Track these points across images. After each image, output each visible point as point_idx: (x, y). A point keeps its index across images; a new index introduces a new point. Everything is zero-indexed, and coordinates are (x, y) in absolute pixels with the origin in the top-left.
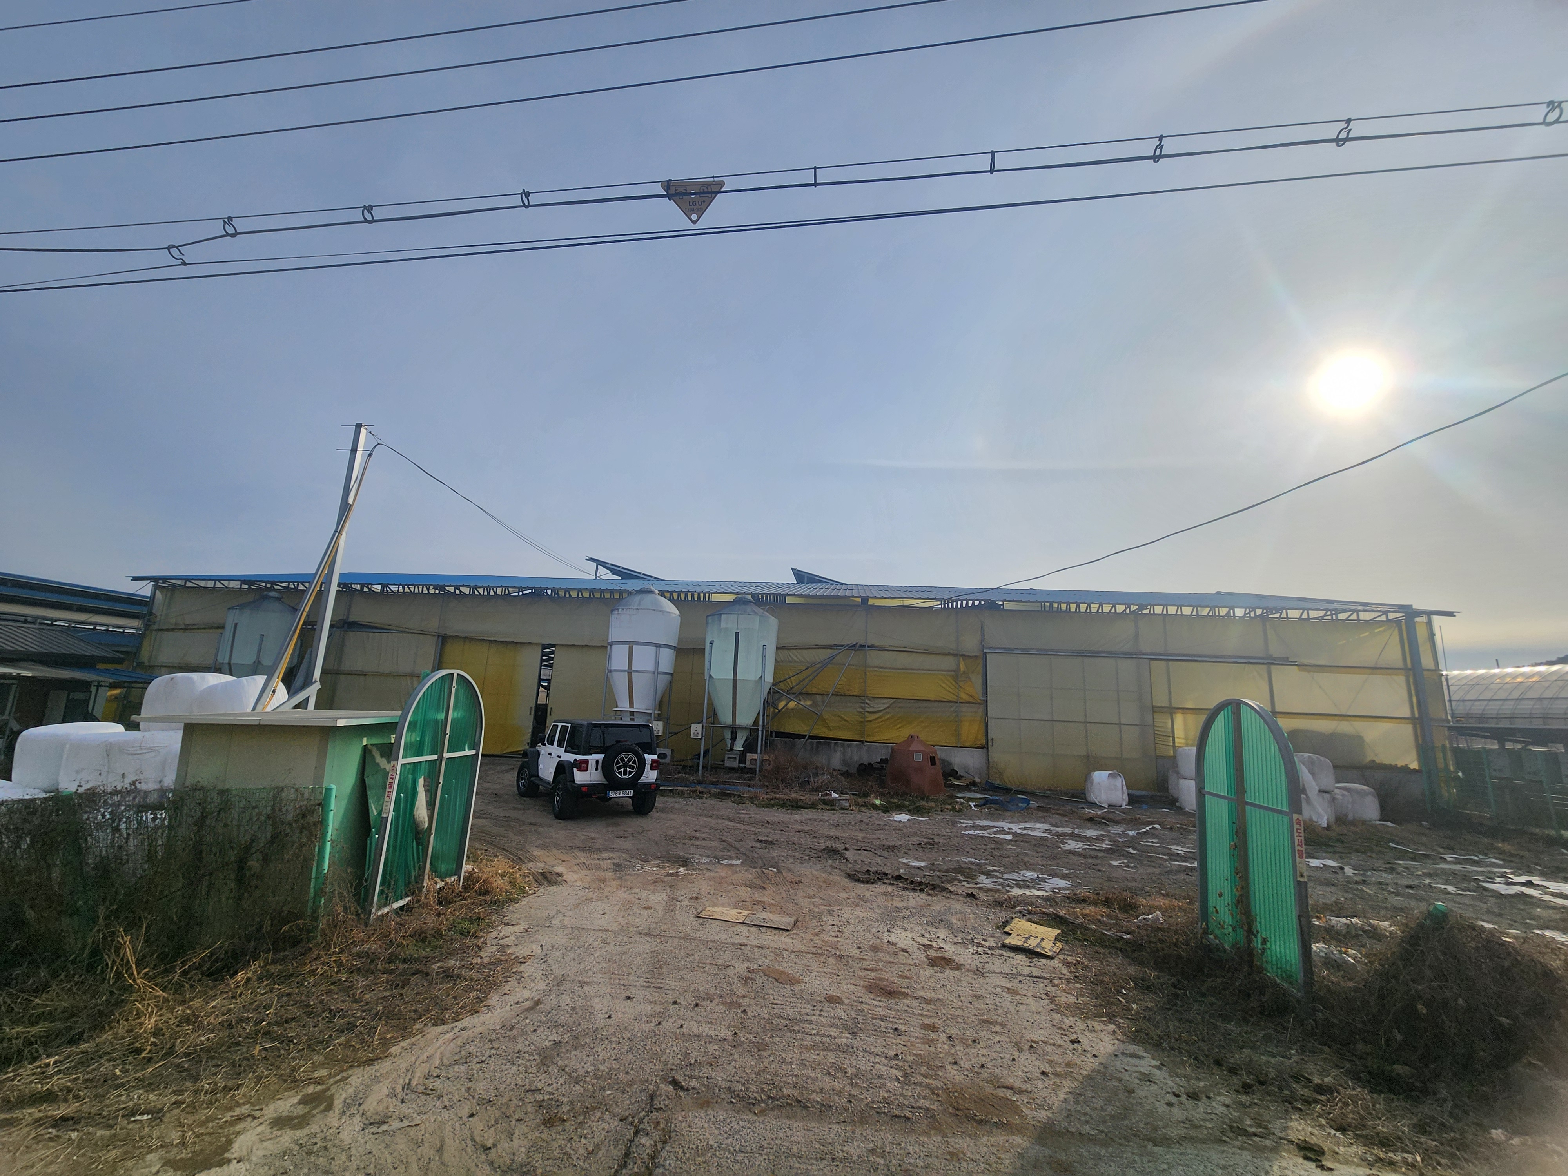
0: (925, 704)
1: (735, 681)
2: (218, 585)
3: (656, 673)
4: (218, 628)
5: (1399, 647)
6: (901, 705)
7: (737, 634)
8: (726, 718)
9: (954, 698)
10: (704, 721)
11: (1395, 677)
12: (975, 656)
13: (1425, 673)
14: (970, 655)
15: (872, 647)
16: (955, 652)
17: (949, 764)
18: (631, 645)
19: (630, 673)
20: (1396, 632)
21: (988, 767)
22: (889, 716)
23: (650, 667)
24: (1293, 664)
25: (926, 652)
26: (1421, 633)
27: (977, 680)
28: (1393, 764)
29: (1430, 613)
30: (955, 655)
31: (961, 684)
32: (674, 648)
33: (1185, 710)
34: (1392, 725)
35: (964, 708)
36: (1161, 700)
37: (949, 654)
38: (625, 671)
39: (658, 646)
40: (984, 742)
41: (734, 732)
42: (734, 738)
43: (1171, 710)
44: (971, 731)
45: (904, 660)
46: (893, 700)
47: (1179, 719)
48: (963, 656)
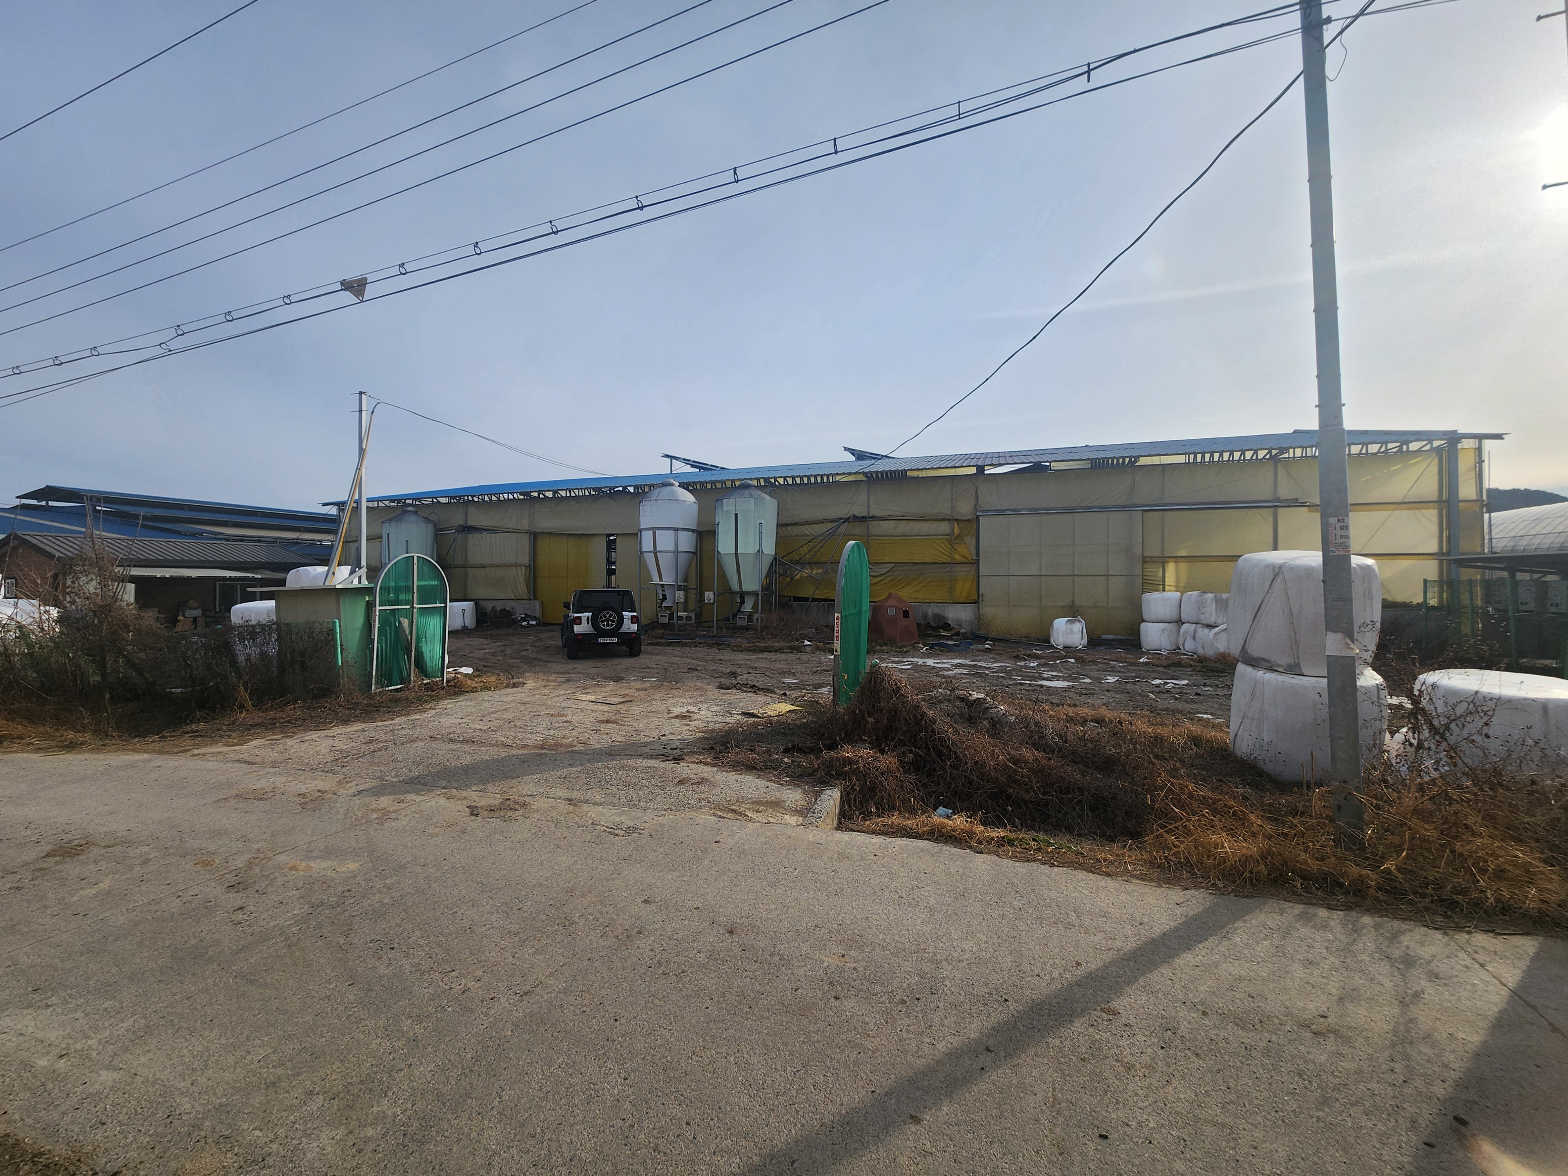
0: (922, 567)
1: (736, 554)
2: (381, 504)
3: (676, 552)
4: (379, 538)
5: (1437, 477)
6: (900, 568)
7: (736, 515)
8: (735, 587)
9: (949, 560)
10: (716, 589)
11: (1425, 511)
12: (969, 520)
13: (1461, 504)
14: (964, 519)
15: (873, 518)
16: (950, 518)
17: (944, 618)
18: (654, 530)
19: (655, 552)
20: (1436, 461)
21: (979, 620)
22: (891, 578)
23: (671, 548)
24: (1303, 505)
25: (923, 519)
26: (1465, 462)
27: (971, 541)
28: (1408, 601)
29: (1481, 437)
30: (949, 520)
31: (956, 546)
32: (693, 531)
33: (1177, 559)
34: (1414, 561)
35: (958, 568)
36: (1153, 551)
37: (944, 519)
38: (651, 552)
39: (676, 530)
40: (976, 597)
41: (743, 595)
42: (743, 602)
43: (1163, 561)
44: (963, 588)
45: (904, 527)
46: (894, 565)
47: (1171, 568)
48: (956, 520)
